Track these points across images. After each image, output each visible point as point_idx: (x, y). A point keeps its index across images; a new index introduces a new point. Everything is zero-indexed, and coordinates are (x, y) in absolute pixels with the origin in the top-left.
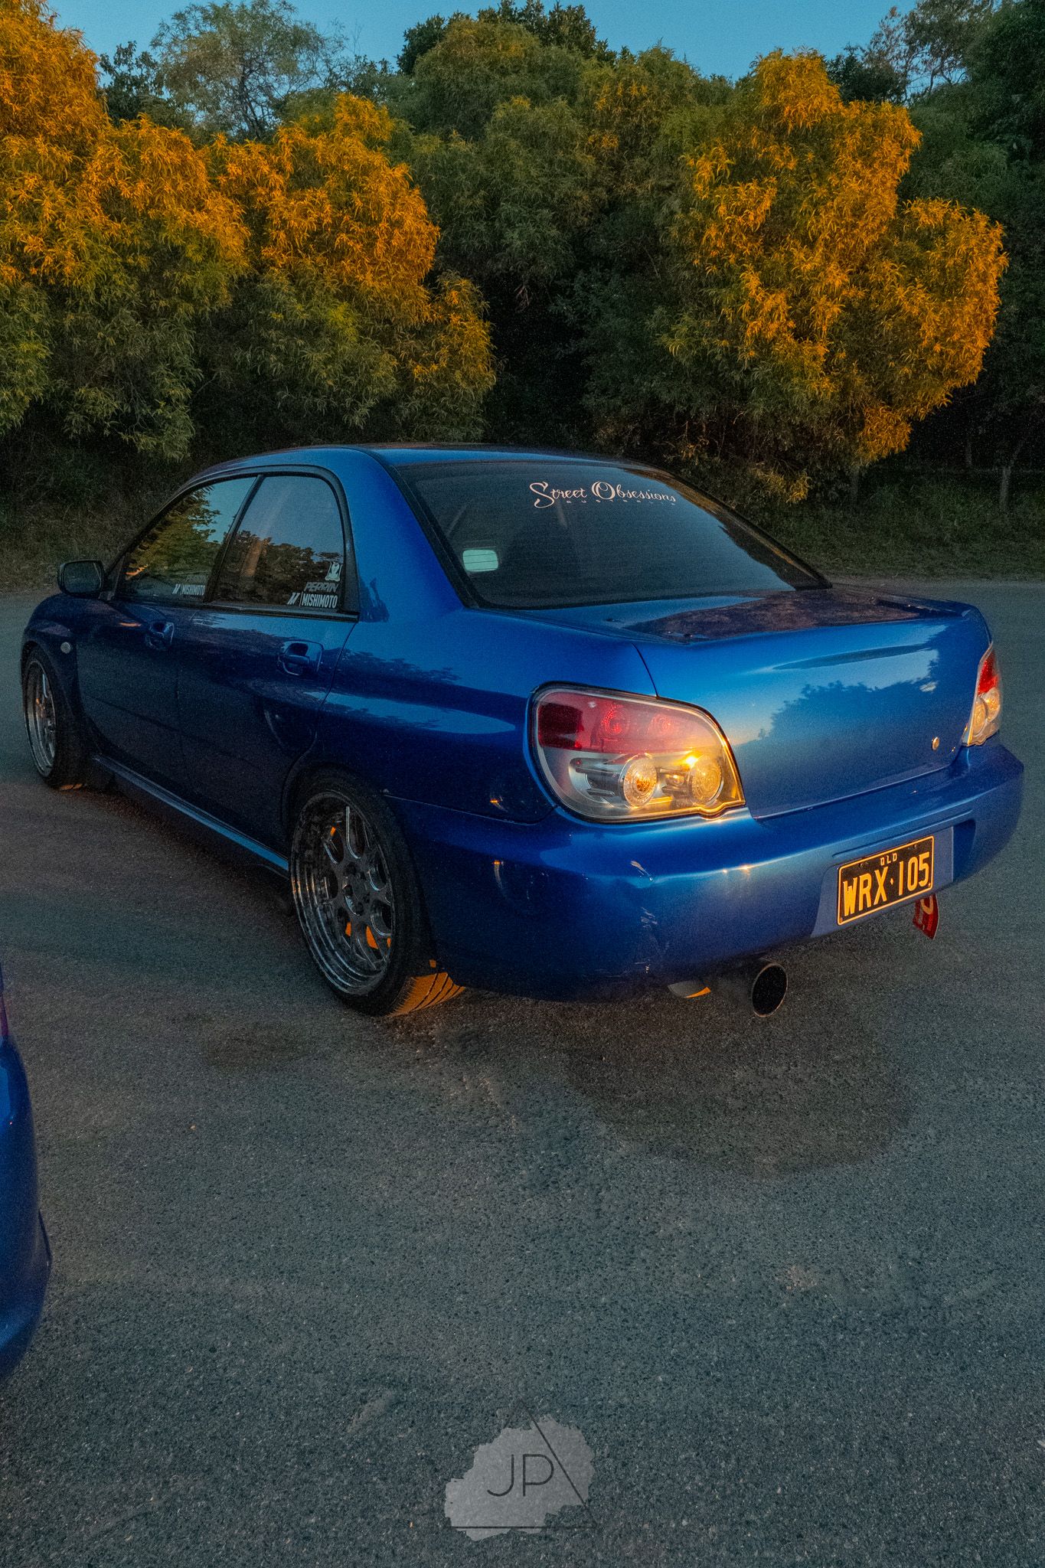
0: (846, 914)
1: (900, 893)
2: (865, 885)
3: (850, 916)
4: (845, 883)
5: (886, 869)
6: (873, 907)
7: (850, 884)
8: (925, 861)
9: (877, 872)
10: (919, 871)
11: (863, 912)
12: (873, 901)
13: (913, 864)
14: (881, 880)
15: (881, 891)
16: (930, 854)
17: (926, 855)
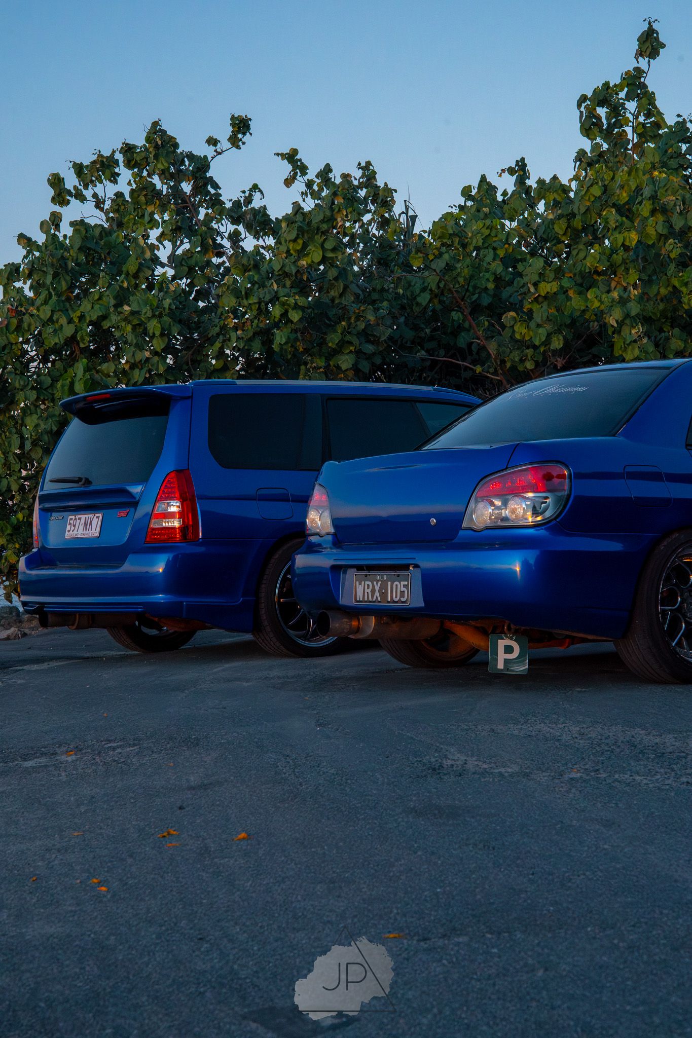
0: (358, 599)
1: (389, 600)
2: (368, 588)
3: (360, 601)
4: (358, 583)
5: (380, 583)
6: (374, 602)
7: (360, 584)
8: (404, 586)
9: (375, 583)
10: (400, 591)
11: (366, 602)
12: (372, 597)
13: (397, 585)
14: (377, 588)
15: (377, 593)
16: (408, 583)
17: (406, 583)
